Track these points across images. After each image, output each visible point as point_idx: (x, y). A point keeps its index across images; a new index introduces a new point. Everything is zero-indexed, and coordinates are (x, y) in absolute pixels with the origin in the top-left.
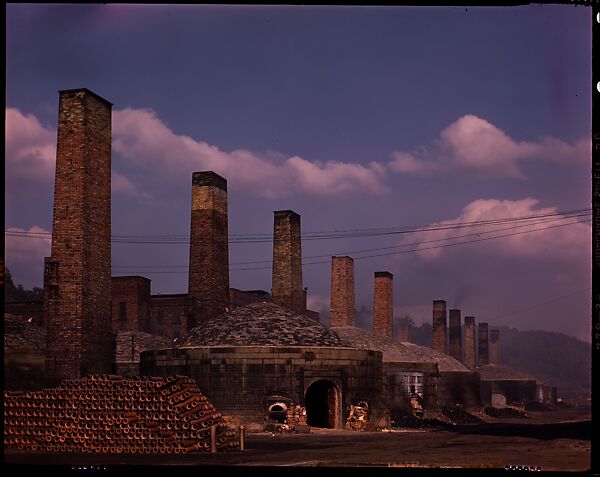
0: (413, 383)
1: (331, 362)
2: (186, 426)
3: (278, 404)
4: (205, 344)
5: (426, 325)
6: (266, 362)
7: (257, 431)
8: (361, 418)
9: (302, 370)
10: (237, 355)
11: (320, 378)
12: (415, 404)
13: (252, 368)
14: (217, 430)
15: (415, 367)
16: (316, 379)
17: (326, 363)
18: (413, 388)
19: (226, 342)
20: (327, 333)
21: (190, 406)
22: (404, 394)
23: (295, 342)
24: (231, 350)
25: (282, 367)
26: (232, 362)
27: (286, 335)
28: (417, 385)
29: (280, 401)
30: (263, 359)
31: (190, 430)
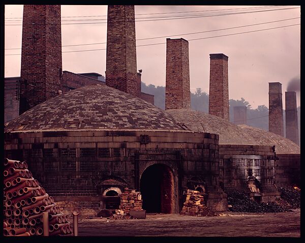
0: (250, 166)
1: (167, 146)
2: (17, 212)
3: (112, 189)
4: (38, 128)
5: (261, 108)
6: (100, 146)
7: (91, 217)
8: (198, 203)
9: (137, 154)
10: (71, 139)
11: (155, 162)
12: (253, 188)
13: (86, 152)
14: (50, 216)
15: (251, 150)
16: (152, 163)
17: (161, 146)
18: (250, 171)
19: (59, 126)
20: (162, 115)
21: (21, 192)
22: (241, 177)
23: (129, 125)
24: (64, 134)
25: (116, 150)
26: (65, 146)
27: (120, 118)
28: (254, 168)
29: (114, 186)
30: (97, 143)
31: (21, 217)
